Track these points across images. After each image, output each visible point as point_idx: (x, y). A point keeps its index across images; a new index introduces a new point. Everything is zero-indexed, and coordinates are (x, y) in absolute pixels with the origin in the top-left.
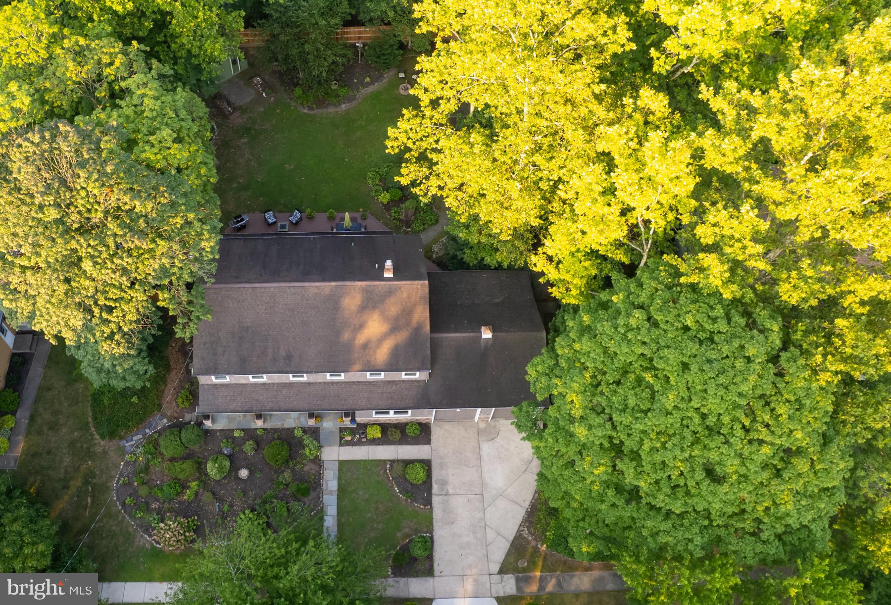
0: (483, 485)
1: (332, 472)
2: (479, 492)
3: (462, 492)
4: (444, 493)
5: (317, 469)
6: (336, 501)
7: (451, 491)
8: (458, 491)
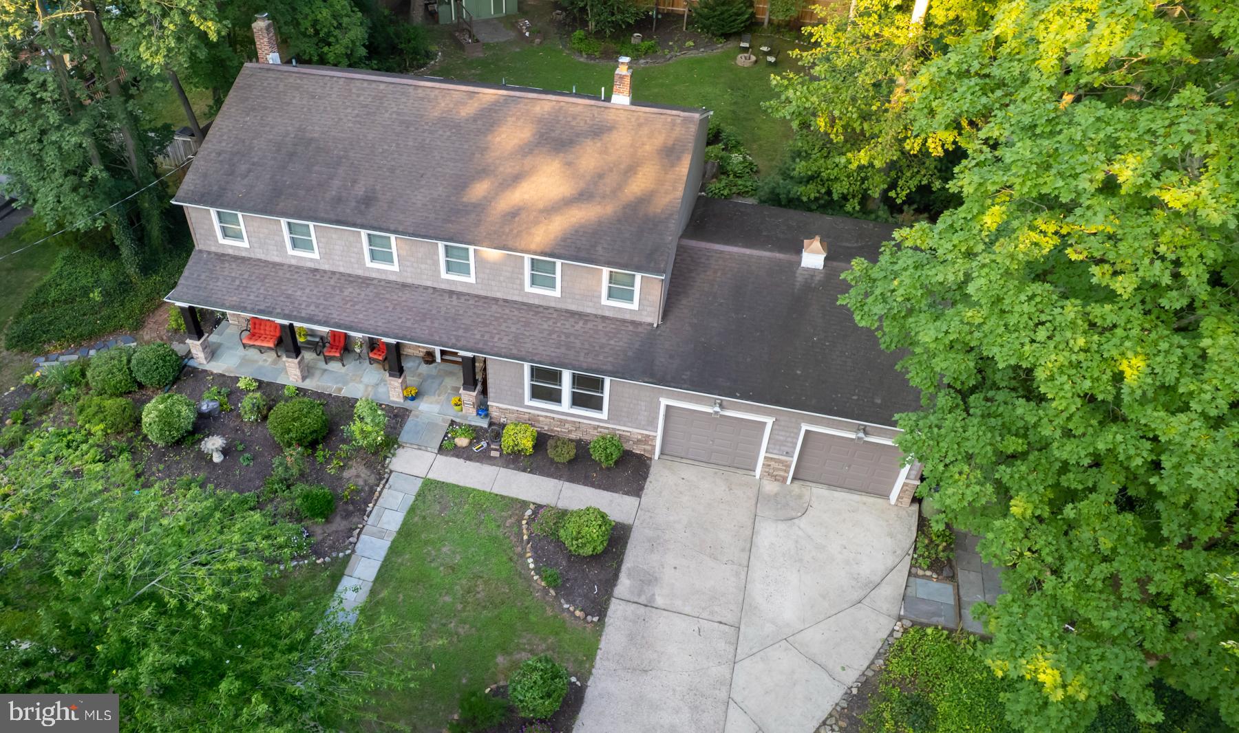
0: (744, 604)
1: (401, 496)
2: (730, 618)
3: (687, 610)
4: (643, 600)
5: (372, 480)
6: (383, 553)
7: (659, 601)
8: (678, 604)
